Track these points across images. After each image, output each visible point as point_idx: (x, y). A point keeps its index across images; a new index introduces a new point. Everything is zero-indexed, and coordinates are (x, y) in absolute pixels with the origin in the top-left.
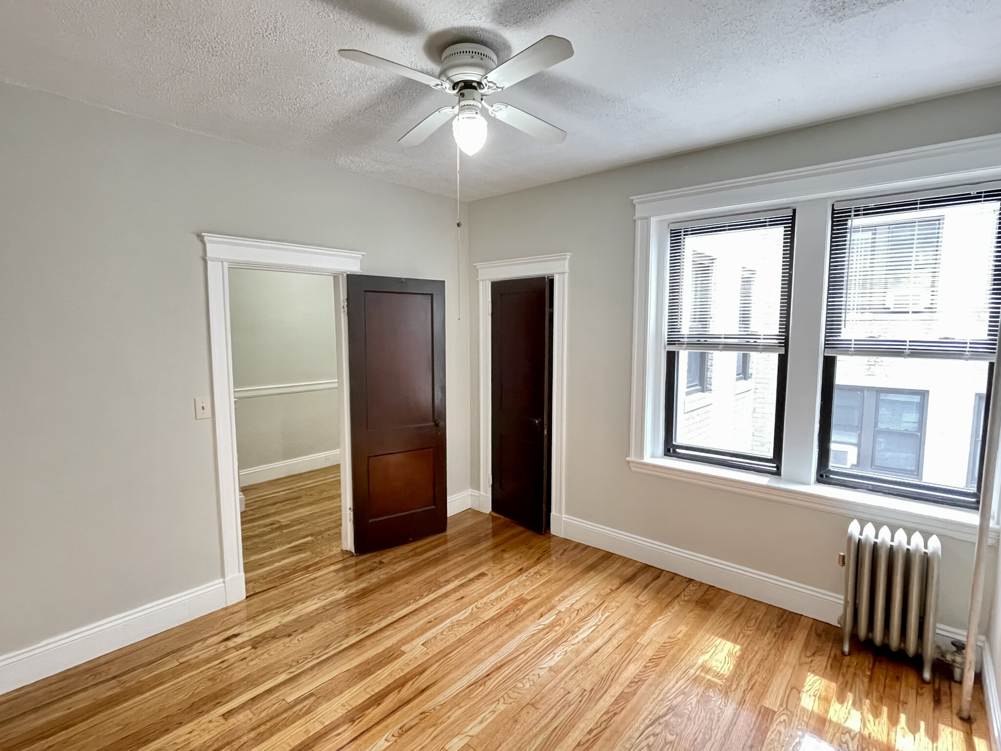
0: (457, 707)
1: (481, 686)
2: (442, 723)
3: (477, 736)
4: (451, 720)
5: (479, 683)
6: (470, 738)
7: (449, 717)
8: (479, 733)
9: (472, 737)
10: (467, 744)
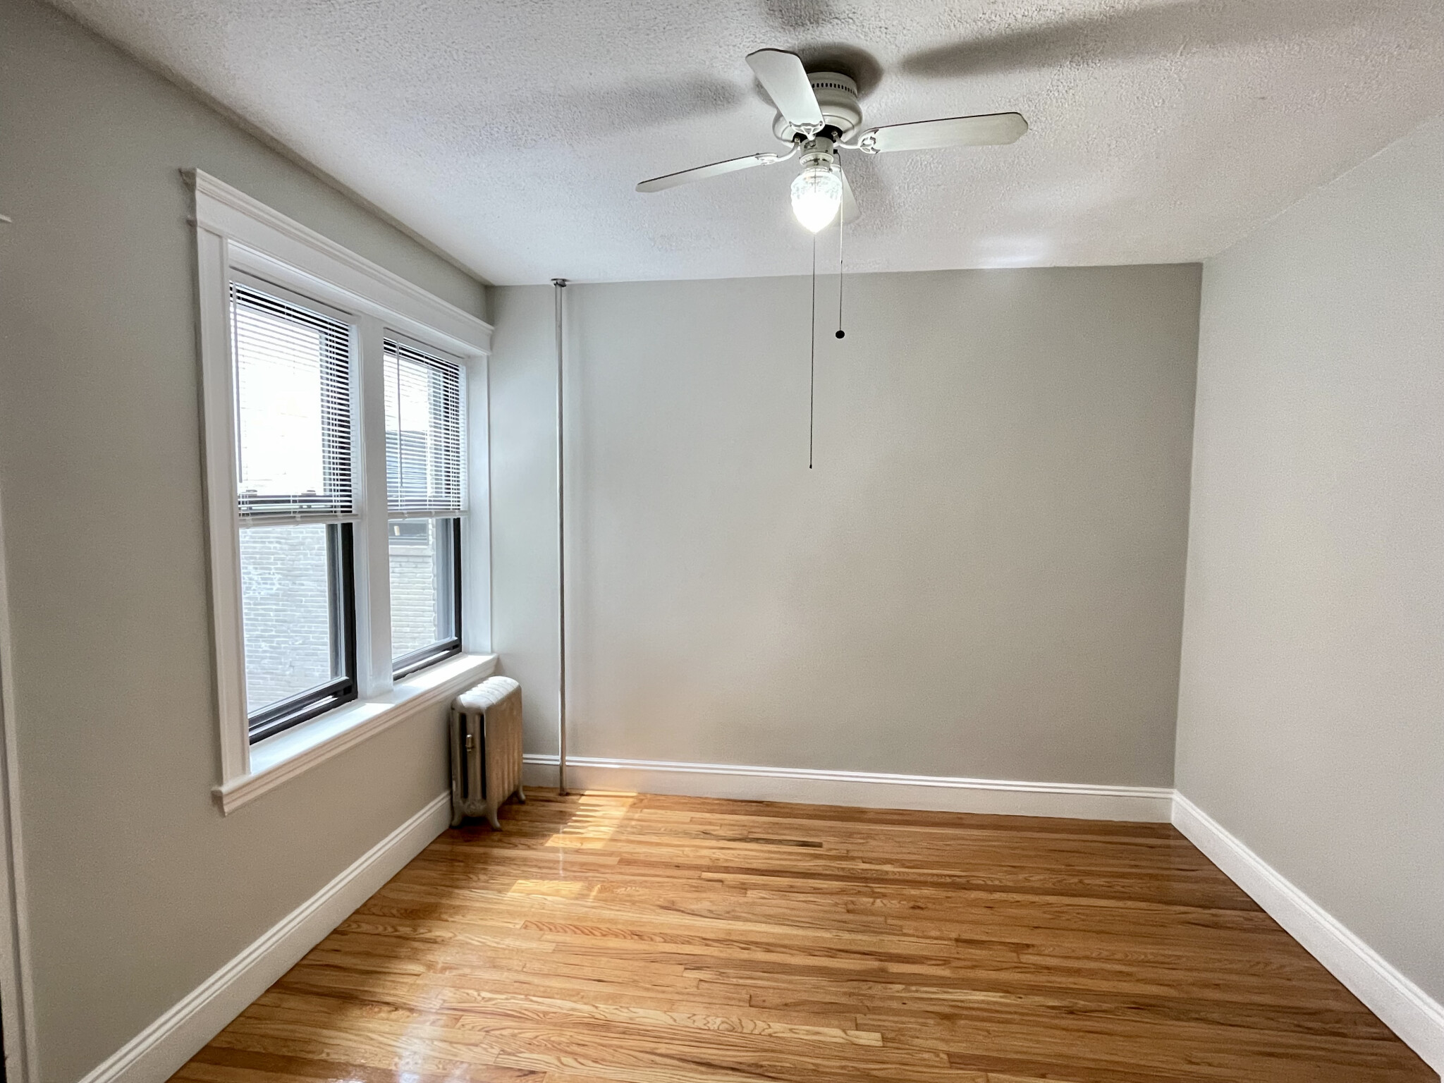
0: (820, 1070)
1: (762, 1066)
2: (858, 1069)
3: (838, 1027)
4: (844, 1063)
5: (759, 1071)
6: (849, 1032)
7: (843, 1067)
8: (834, 1027)
9: (844, 1031)
10: (857, 1030)
